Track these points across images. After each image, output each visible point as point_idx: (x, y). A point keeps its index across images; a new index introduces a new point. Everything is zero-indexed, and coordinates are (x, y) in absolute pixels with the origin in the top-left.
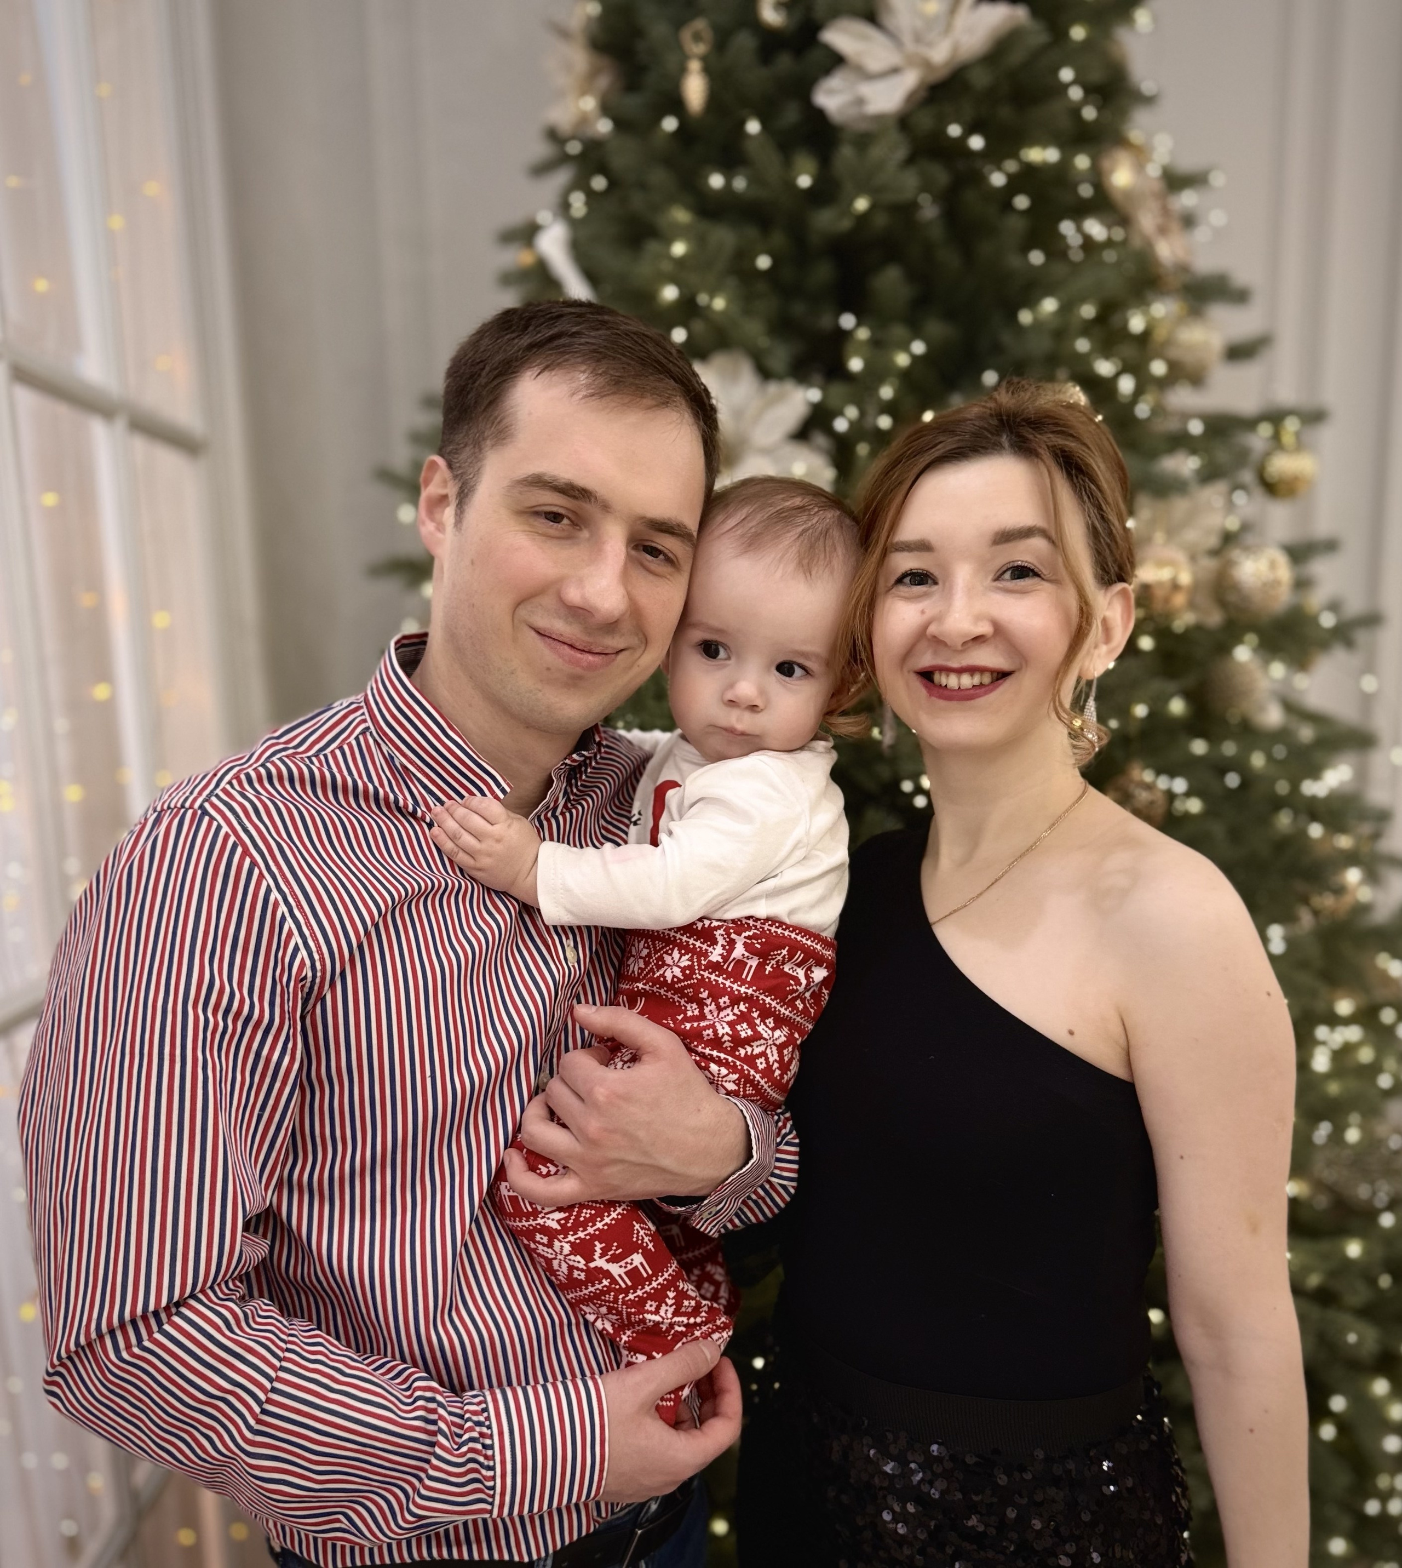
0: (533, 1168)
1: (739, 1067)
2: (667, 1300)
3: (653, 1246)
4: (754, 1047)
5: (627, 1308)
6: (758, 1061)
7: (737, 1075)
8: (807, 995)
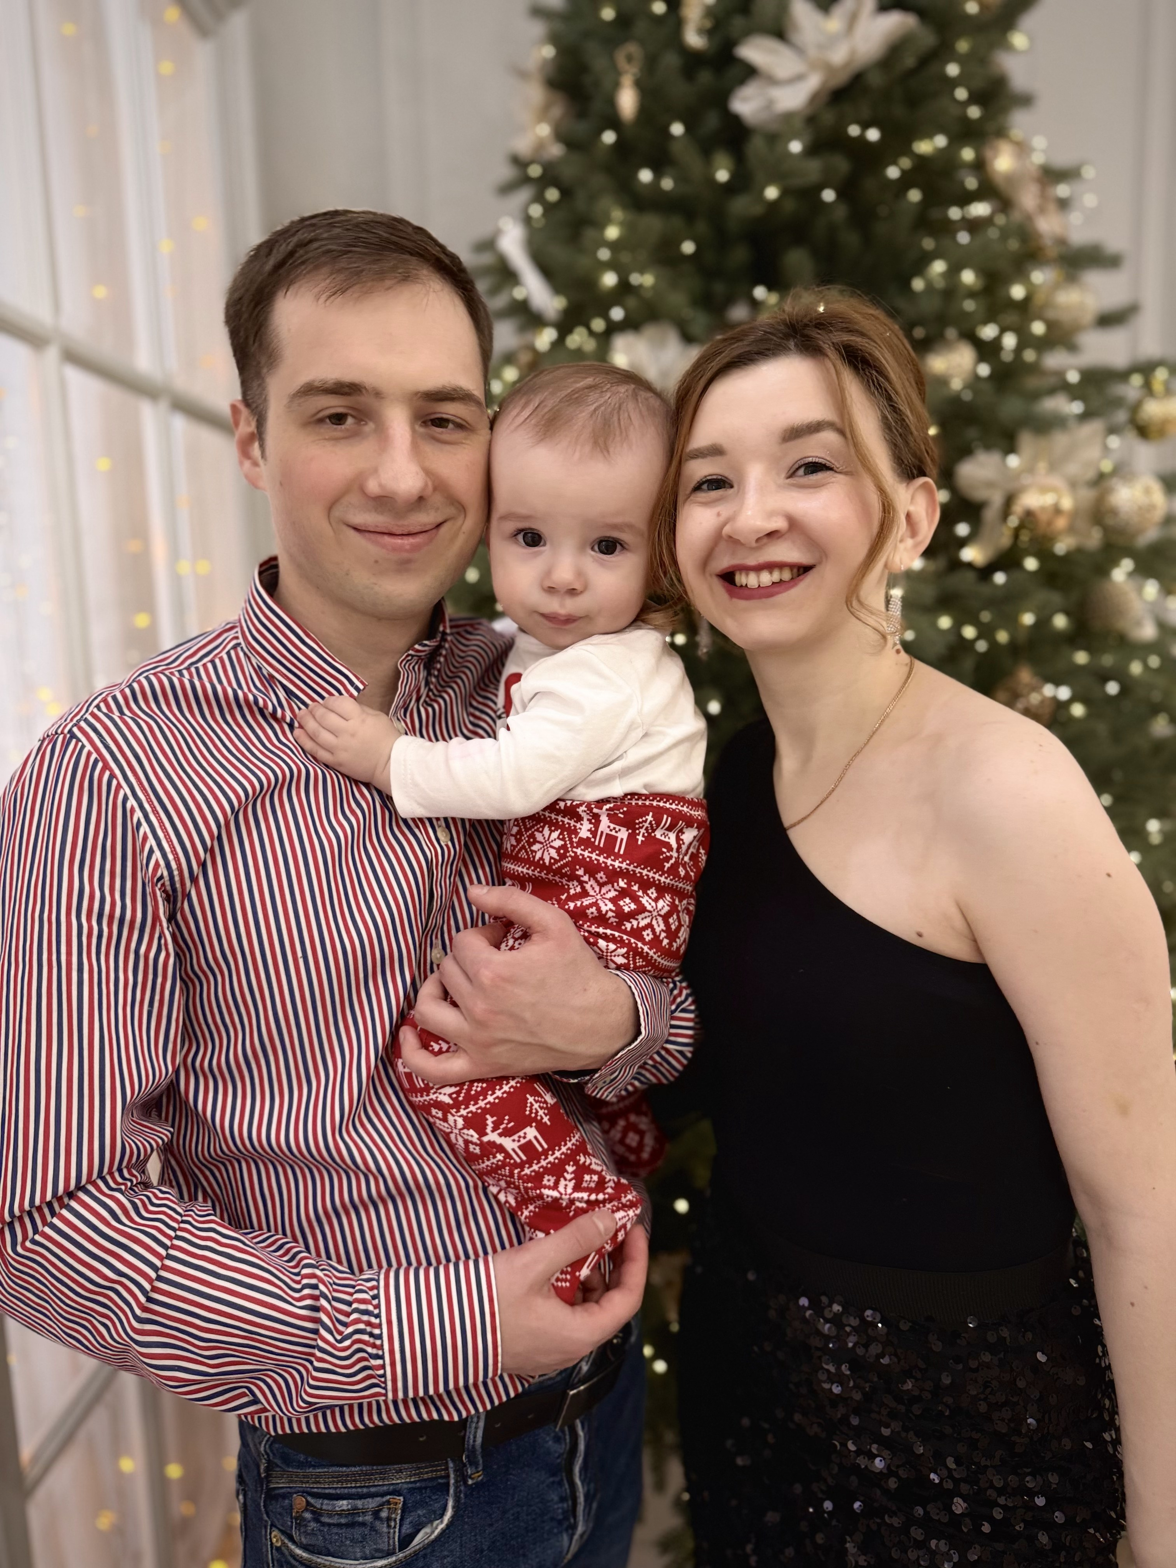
0: (426, 1045)
7: (625, 949)
8: (686, 859)
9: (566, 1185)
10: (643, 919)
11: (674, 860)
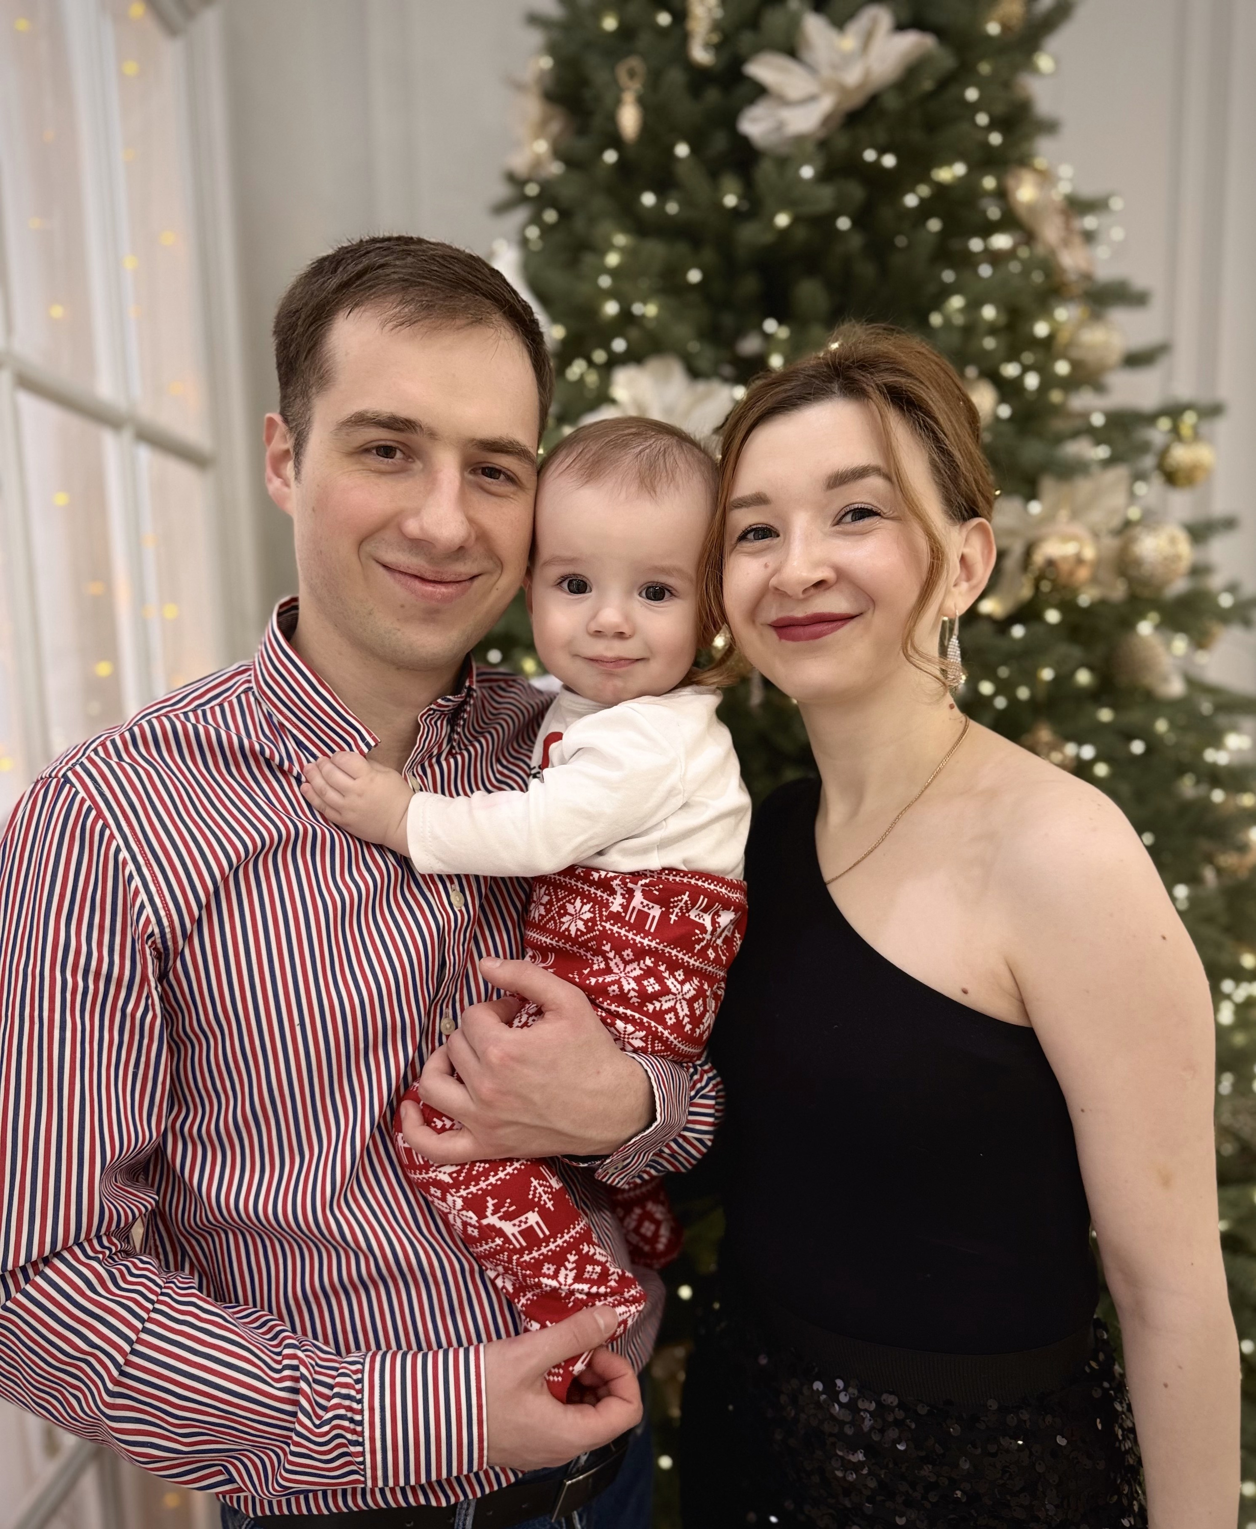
0: (428, 1122)
1: (646, 1024)
2: (566, 1263)
3: (553, 1205)
4: (663, 1002)
5: (522, 1270)
6: (667, 1017)
7: (644, 1032)
8: (719, 942)
9: (567, 1275)
10: (666, 1001)
11: (705, 942)
